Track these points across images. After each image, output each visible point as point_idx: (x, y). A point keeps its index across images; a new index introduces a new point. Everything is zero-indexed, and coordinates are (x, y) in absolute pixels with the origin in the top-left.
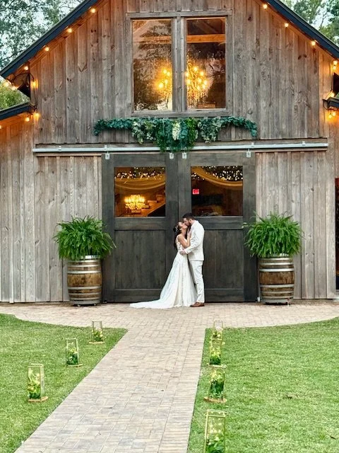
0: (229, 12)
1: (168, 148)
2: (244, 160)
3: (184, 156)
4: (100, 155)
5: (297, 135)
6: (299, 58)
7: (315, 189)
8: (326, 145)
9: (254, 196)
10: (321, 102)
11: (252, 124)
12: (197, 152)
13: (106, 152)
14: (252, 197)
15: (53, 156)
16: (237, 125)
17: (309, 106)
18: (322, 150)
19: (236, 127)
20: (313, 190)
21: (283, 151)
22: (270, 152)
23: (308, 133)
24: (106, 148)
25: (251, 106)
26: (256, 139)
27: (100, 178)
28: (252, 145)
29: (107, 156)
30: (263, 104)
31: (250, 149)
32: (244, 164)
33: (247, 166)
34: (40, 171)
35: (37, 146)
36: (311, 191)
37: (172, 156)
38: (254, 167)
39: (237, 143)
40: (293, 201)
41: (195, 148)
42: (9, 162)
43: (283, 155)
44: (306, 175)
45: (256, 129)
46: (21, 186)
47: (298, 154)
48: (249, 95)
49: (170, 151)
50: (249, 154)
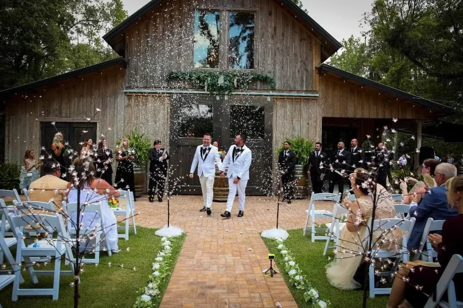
0: (258, 9)
1: (215, 93)
2: (266, 102)
3: (226, 98)
4: (169, 95)
5: (298, 88)
6: (301, 40)
7: (310, 124)
8: (317, 95)
9: (271, 126)
10: (314, 69)
11: (271, 80)
12: (235, 96)
13: (174, 93)
15: (137, 95)
16: (262, 79)
17: (307, 70)
18: (315, 98)
19: (260, 80)
20: (308, 124)
21: (290, 98)
22: (282, 98)
23: (306, 87)
24: (173, 91)
25: (270, 68)
26: (273, 89)
27: (169, 111)
28: (271, 93)
29: (174, 96)
30: (278, 67)
31: (270, 96)
32: (266, 105)
33: (268, 107)
34: (129, 105)
35: (127, 88)
37: (218, 98)
38: (272, 108)
39: (260, 91)
41: (234, 93)
42: (108, 98)
43: (290, 101)
44: (304, 115)
45: (273, 83)
46: (116, 114)
47: (299, 100)
48: (269, 61)
49: (217, 95)
50: (269, 99)
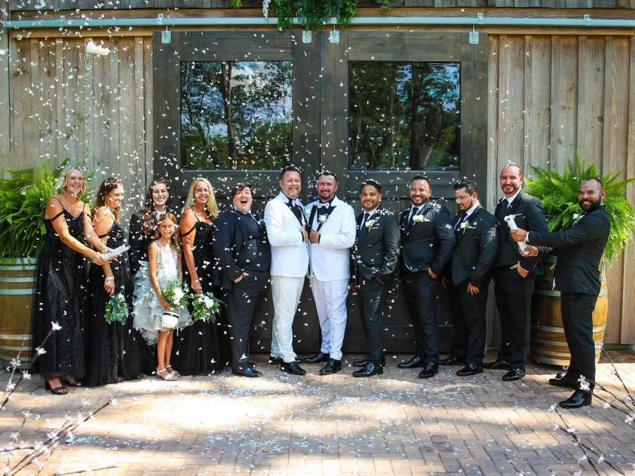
1: (296, 21)
2: (464, 49)
3: (334, 37)
4: (150, 34)
7: (606, 118)
8: (631, 24)
9: (483, 128)
12: (361, 30)
13: (163, 27)
14: (480, 130)
15: (48, 37)
20: (601, 119)
21: (546, 36)
22: (518, 35)
24: (160, 20)
26: (488, 6)
27: (150, 86)
28: (481, 19)
29: (166, 38)
31: (478, 27)
32: (464, 57)
33: (472, 63)
34: (23, 72)
36: (598, 123)
37: (307, 38)
38: (484, 67)
39: (445, 13)
40: (560, 141)
41: (356, 21)
43: (542, 42)
44: (590, 89)
47: (573, 41)
49: (302, 27)
50: (474, 37)
